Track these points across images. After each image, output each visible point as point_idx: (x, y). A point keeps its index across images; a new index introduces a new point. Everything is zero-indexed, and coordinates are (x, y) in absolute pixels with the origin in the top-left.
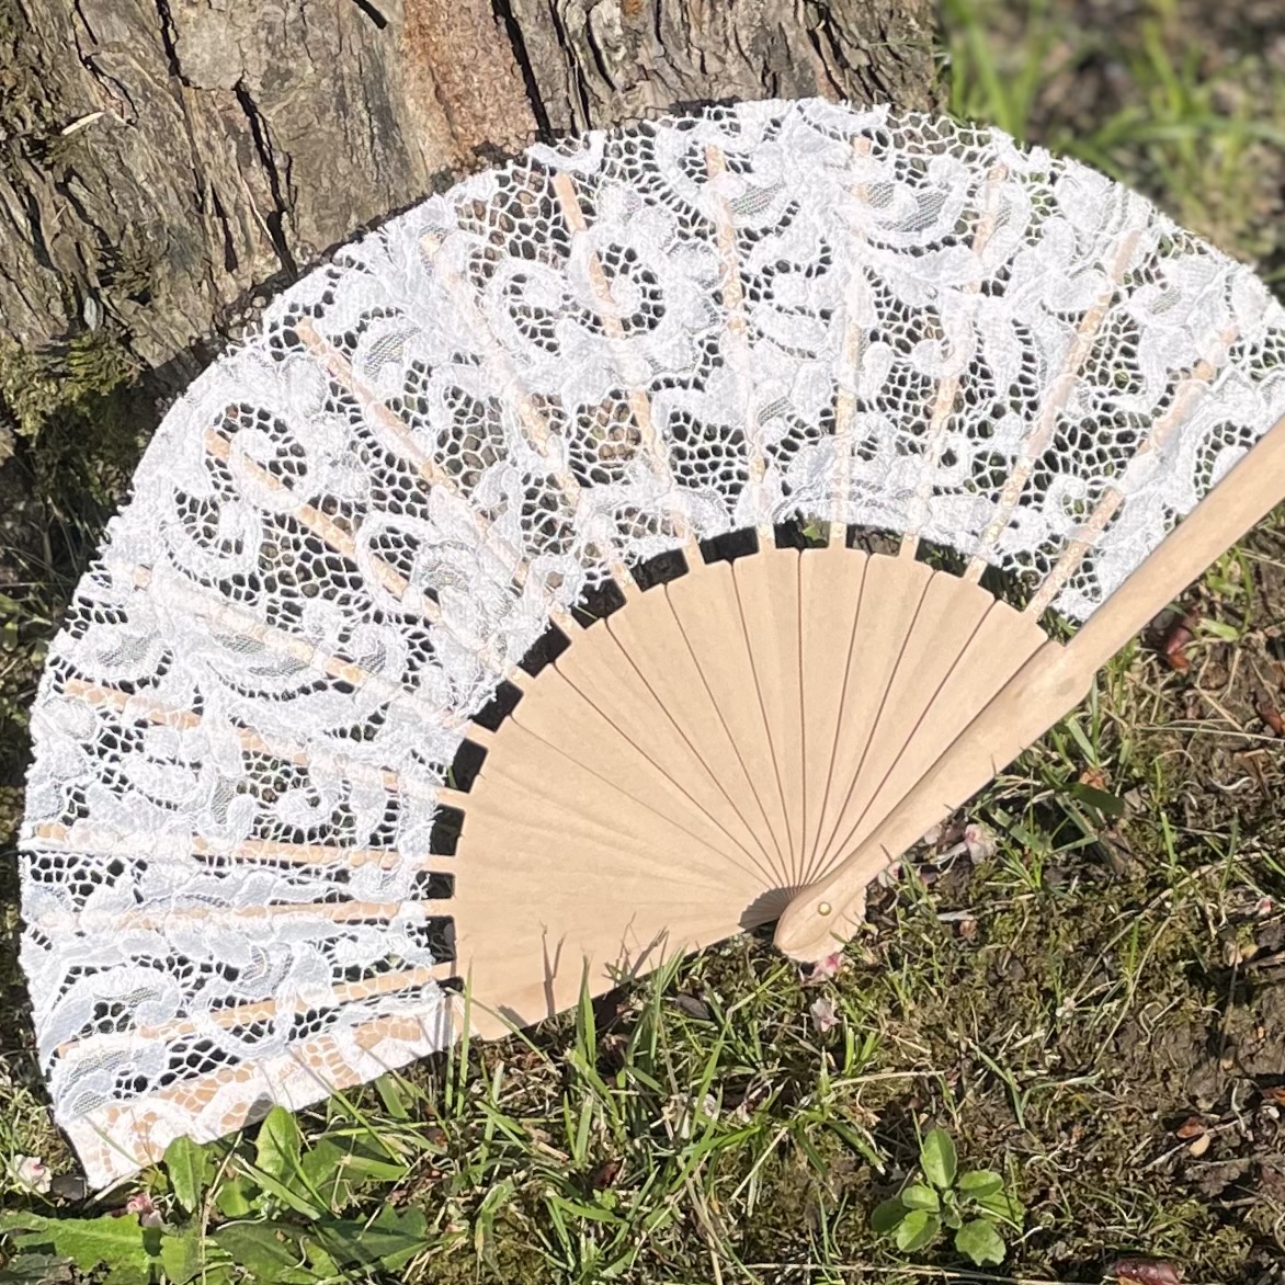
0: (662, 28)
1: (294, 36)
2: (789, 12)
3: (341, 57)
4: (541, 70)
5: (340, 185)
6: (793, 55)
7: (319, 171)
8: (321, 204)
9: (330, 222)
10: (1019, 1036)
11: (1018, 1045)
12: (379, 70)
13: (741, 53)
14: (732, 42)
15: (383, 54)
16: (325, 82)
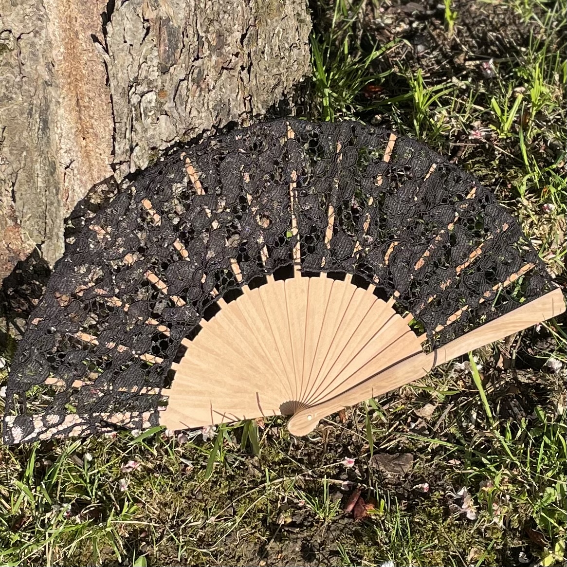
0: (177, 97)
1: (17, 86)
2: (235, 95)
3: (34, 98)
4: (118, 112)
5: (23, 141)
6: (231, 112)
7: (15, 134)
8: (13, 146)
9: (15, 152)
10: (192, 521)
11: (190, 525)
12: (48, 107)
13: (208, 109)
14: (206, 105)
15: (51, 101)
16: (25, 104)
